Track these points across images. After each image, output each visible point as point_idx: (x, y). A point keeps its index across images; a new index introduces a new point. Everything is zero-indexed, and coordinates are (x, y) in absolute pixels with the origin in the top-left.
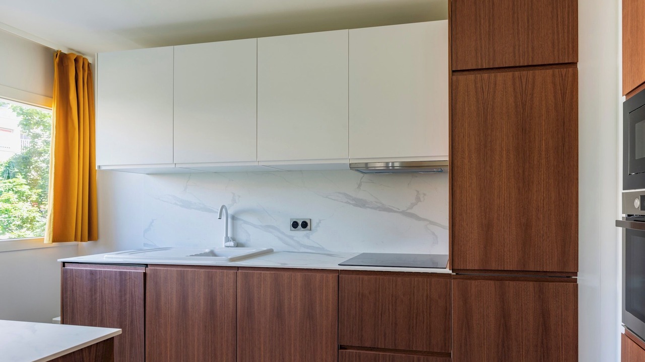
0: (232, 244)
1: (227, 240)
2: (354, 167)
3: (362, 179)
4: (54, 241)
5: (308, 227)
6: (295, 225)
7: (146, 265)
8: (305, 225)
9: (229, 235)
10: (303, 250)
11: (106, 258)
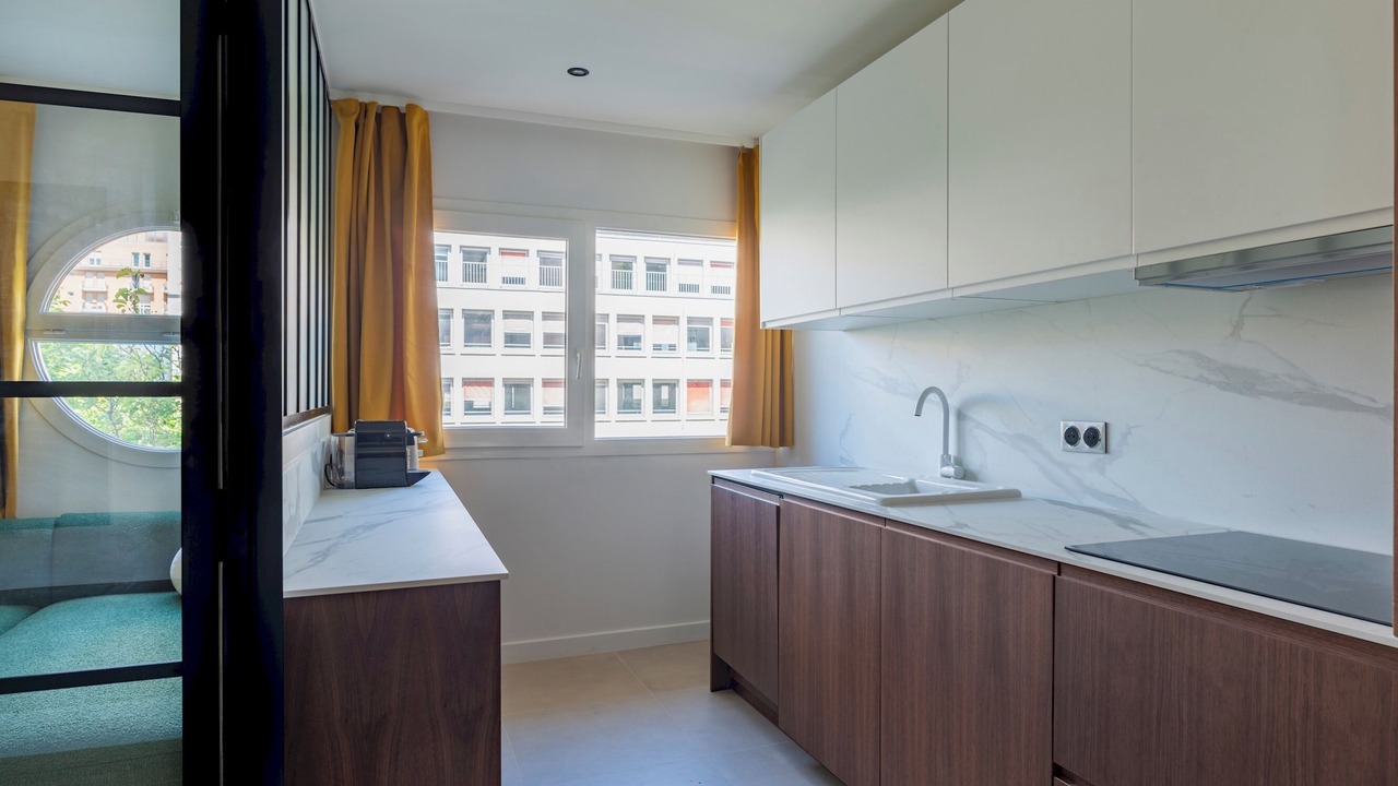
0: (950, 470)
1: (945, 461)
2: (1145, 277)
3: (1244, 305)
4: (734, 443)
5: (1101, 444)
6: (1071, 436)
7: (781, 495)
8: (1092, 437)
9: (952, 451)
10: (1090, 502)
11: (755, 475)
